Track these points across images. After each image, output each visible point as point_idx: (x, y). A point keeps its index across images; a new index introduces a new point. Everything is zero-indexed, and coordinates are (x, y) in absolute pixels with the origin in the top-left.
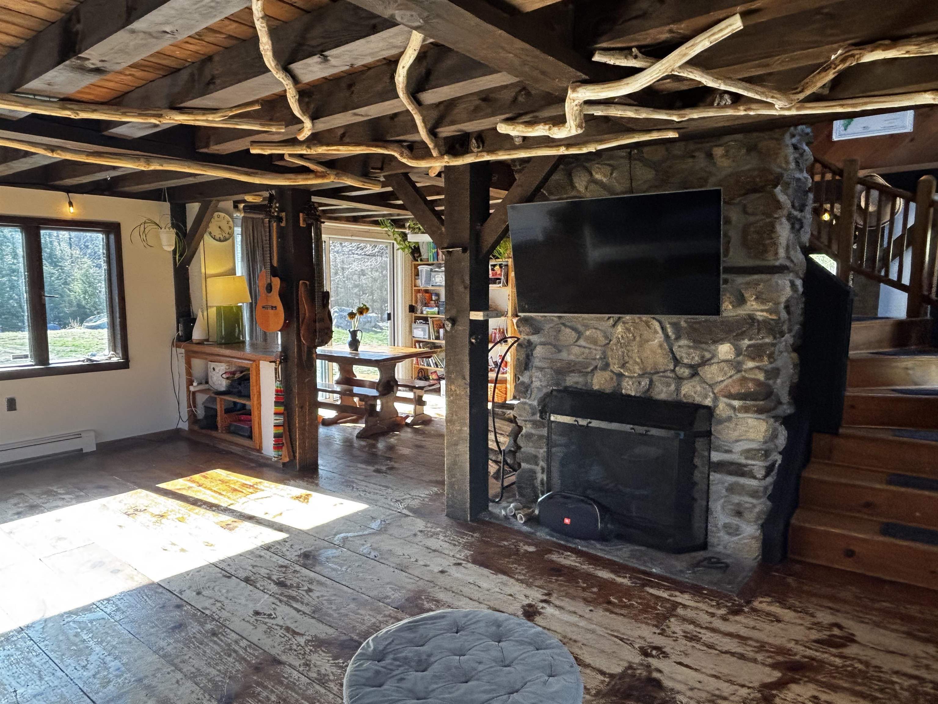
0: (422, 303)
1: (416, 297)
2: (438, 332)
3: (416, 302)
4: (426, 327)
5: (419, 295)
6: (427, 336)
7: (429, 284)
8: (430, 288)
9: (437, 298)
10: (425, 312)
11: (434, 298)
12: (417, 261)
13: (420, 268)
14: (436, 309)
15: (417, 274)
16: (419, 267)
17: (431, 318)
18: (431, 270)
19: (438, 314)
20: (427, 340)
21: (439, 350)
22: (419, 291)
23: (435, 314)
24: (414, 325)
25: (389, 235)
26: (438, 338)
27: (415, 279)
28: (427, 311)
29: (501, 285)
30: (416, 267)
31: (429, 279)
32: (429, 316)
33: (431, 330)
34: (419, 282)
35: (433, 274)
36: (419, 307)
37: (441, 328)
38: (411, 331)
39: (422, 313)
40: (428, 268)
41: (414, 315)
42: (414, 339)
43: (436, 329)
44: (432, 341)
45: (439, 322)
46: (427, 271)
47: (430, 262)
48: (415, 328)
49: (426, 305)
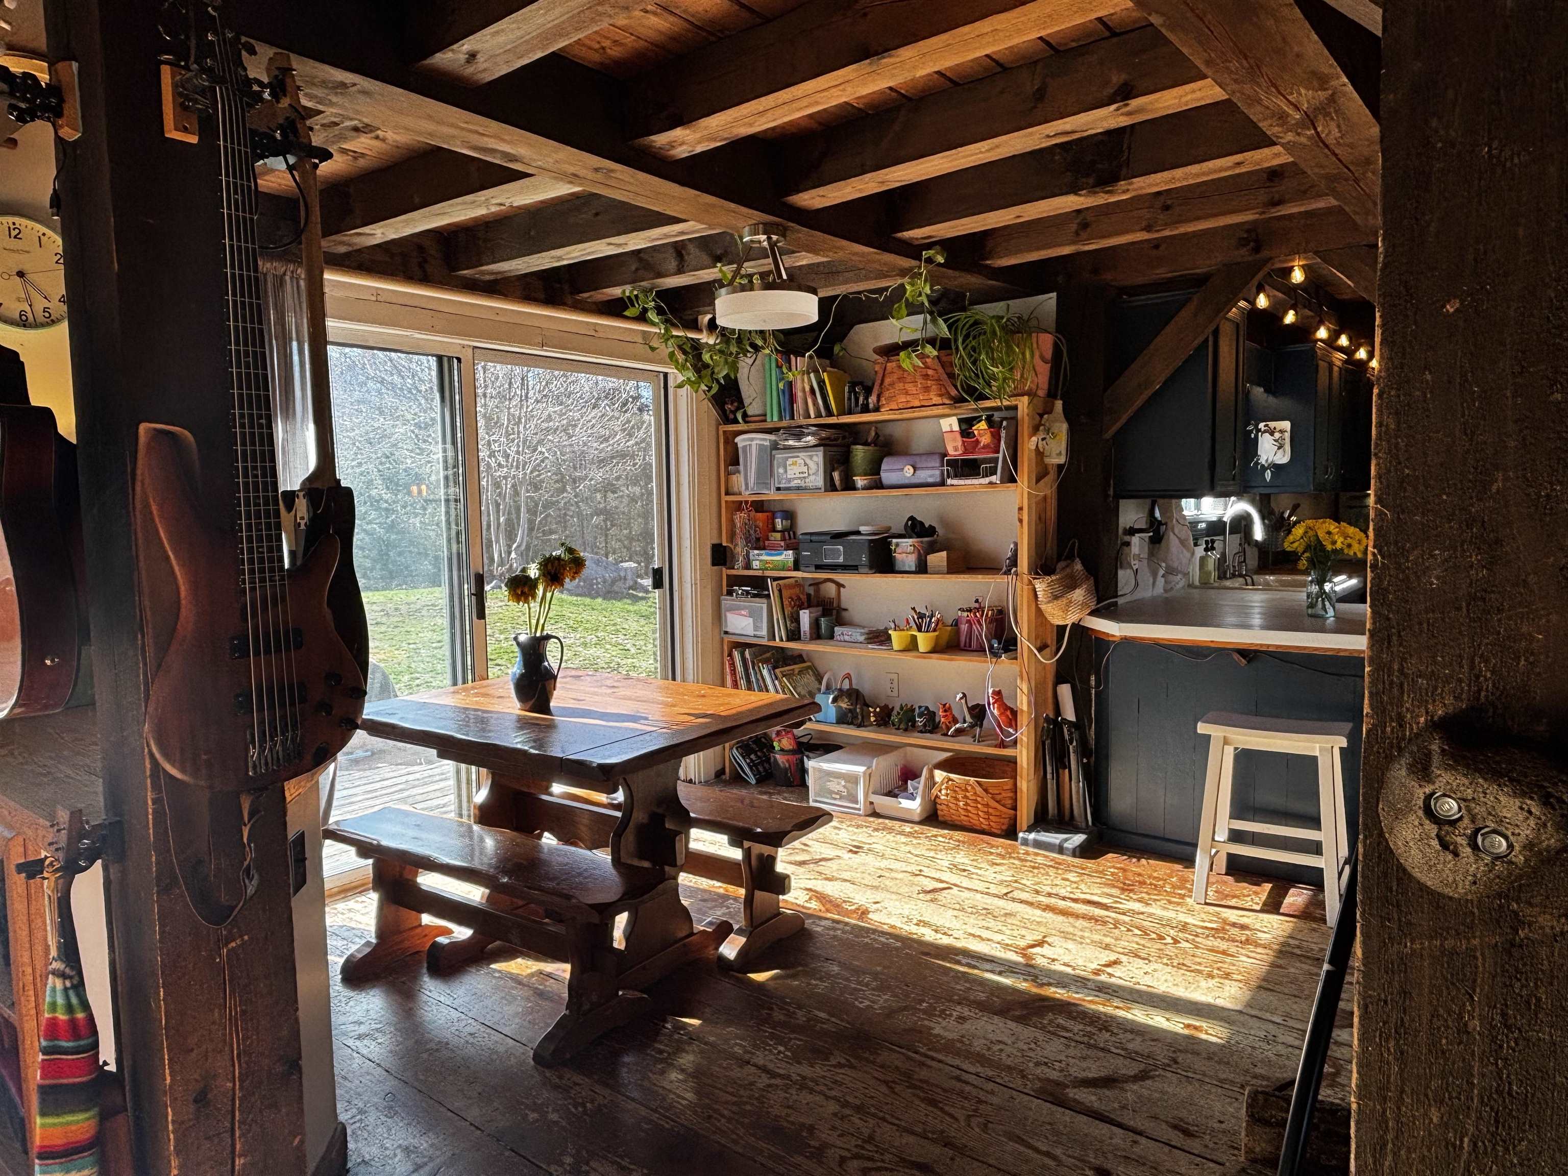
0: (748, 540)
1: (732, 522)
2: (796, 620)
3: (732, 536)
4: (762, 604)
5: (740, 518)
6: (764, 632)
7: (767, 485)
8: (771, 495)
9: (787, 523)
10: (756, 564)
11: (779, 524)
12: (736, 421)
13: (740, 441)
14: (788, 556)
15: (733, 459)
16: (738, 440)
17: (775, 579)
18: (775, 446)
19: (796, 567)
20: (764, 642)
21: (797, 667)
22: (738, 506)
23: (783, 569)
24: (727, 601)
25: (653, 349)
26: (794, 635)
27: (728, 474)
28: (761, 560)
29: (994, 478)
30: (730, 440)
31: (767, 470)
32: (767, 573)
33: (777, 615)
34: (738, 481)
35: (779, 456)
36: (740, 549)
37: (802, 607)
38: (718, 616)
39: (748, 566)
40: (765, 440)
41: (725, 571)
42: (727, 638)
43: (788, 611)
44: (777, 643)
45: (797, 590)
46: (761, 448)
47: (769, 425)
48: (730, 609)
49: (760, 544)
